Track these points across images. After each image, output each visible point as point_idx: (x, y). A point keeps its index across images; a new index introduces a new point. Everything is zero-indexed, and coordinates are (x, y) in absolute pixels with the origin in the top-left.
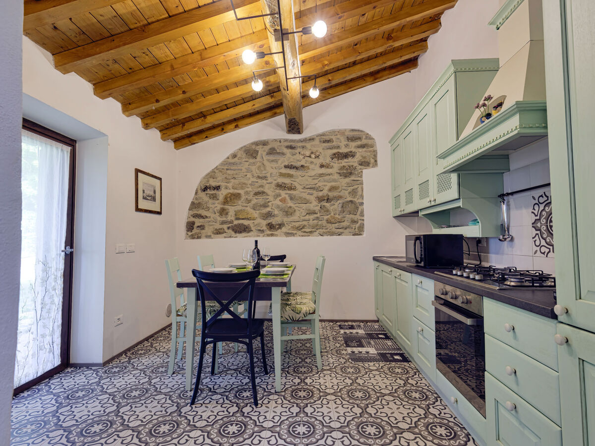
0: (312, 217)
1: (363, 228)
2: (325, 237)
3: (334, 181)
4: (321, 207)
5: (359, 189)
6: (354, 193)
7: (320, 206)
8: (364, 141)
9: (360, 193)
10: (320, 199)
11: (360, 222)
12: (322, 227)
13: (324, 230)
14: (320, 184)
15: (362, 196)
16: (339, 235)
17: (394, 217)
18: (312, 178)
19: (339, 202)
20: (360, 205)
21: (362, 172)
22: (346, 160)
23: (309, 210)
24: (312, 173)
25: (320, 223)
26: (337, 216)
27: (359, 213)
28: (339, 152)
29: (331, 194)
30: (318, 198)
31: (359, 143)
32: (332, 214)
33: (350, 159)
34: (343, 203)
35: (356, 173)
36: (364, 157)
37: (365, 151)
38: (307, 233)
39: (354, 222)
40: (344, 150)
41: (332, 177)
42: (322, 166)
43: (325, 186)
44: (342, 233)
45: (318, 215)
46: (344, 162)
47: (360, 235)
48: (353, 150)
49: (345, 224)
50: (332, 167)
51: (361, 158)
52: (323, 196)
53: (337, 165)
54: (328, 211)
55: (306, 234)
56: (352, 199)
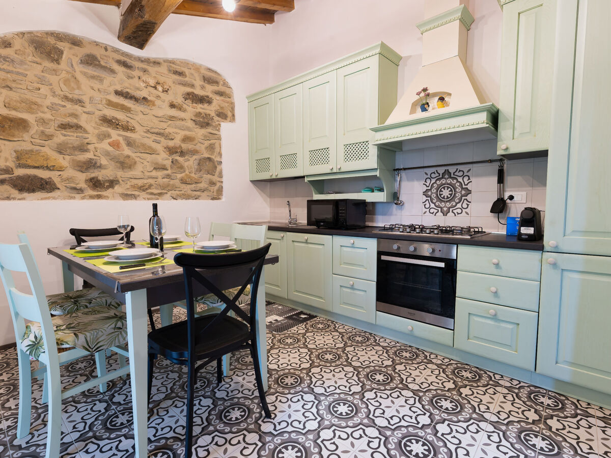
0: (160, 174)
1: (222, 191)
2: (181, 202)
3: (188, 129)
4: (172, 162)
5: (217, 146)
6: (211, 148)
7: (171, 160)
8: (221, 88)
9: (217, 150)
10: (172, 151)
11: (218, 184)
12: (174, 188)
13: (178, 192)
14: (169, 130)
15: (220, 154)
16: (196, 199)
17: (255, 182)
18: (159, 119)
19: (195, 157)
20: (218, 164)
21: (220, 125)
22: (201, 105)
23: (157, 164)
24: (160, 113)
25: (172, 182)
26: (193, 175)
27: (217, 173)
28: (193, 93)
29: (185, 146)
30: (169, 148)
31: (215, 88)
32: (187, 172)
33: (206, 106)
34: (200, 160)
35: (214, 124)
36: (222, 108)
37: (223, 100)
38: (155, 195)
39: (212, 183)
40: (198, 92)
41: (186, 124)
42: (172, 106)
43: (177, 133)
44: (199, 196)
45: (169, 172)
46: (200, 108)
47: (219, 199)
48: (211, 95)
49: (203, 185)
50: (185, 111)
51: (219, 108)
52: (176, 148)
53: (192, 109)
54: (181, 167)
55: (153, 196)
56: (210, 156)
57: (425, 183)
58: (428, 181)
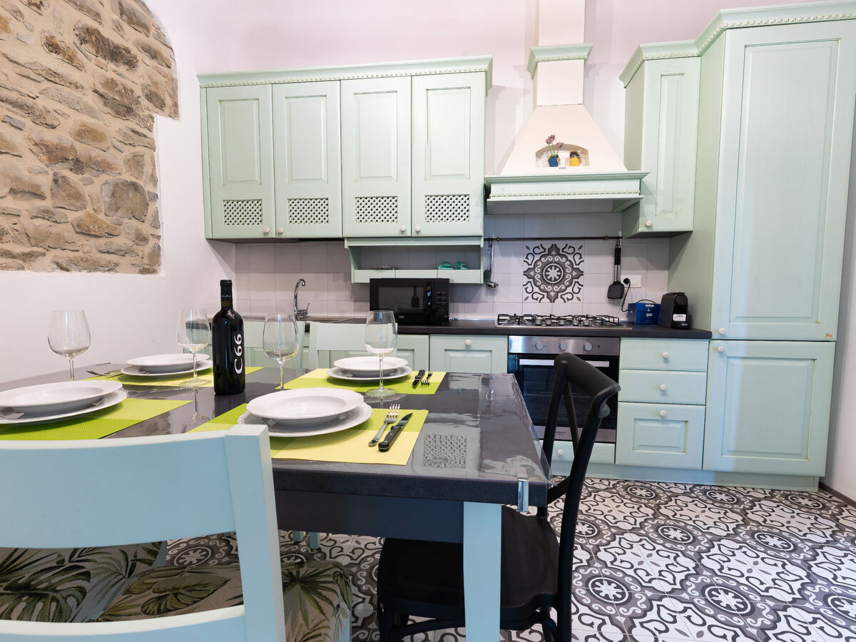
0: (24, 206)
1: (158, 256)
3: (89, 111)
4: (56, 181)
5: (147, 159)
6: (136, 162)
7: (51, 177)
8: (152, 41)
9: (147, 169)
10: (55, 154)
11: (152, 242)
12: (60, 243)
13: (71, 254)
14: (42, 103)
15: (154, 179)
16: (109, 271)
17: (214, 242)
18: (20, 69)
19: (104, 177)
20: (151, 200)
21: (152, 118)
22: (112, 66)
23: (17, 179)
24: (22, 55)
25: (55, 229)
26: (101, 216)
27: (149, 218)
28: (99, 33)
29: (82, 149)
30: (47, 147)
31: (141, 37)
32: (89, 209)
33: (123, 69)
34: (116, 185)
35: (141, 113)
36: (155, 84)
37: (156, 68)
38: (14, 257)
39: (141, 239)
40: (107, 32)
41: (85, 98)
42: (52, 46)
43: (63, 115)
44: (117, 265)
45: (47, 204)
46: (113, 70)
47: (154, 272)
48: (134, 51)
49: (121, 241)
50: (80, 68)
51: (149, 82)
52: (63, 149)
53: (94, 70)
54: (77, 196)
55: (9, 261)
56: (134, 180)
57: (526, 260)
58: (531, 257)
